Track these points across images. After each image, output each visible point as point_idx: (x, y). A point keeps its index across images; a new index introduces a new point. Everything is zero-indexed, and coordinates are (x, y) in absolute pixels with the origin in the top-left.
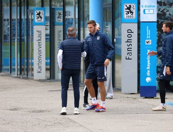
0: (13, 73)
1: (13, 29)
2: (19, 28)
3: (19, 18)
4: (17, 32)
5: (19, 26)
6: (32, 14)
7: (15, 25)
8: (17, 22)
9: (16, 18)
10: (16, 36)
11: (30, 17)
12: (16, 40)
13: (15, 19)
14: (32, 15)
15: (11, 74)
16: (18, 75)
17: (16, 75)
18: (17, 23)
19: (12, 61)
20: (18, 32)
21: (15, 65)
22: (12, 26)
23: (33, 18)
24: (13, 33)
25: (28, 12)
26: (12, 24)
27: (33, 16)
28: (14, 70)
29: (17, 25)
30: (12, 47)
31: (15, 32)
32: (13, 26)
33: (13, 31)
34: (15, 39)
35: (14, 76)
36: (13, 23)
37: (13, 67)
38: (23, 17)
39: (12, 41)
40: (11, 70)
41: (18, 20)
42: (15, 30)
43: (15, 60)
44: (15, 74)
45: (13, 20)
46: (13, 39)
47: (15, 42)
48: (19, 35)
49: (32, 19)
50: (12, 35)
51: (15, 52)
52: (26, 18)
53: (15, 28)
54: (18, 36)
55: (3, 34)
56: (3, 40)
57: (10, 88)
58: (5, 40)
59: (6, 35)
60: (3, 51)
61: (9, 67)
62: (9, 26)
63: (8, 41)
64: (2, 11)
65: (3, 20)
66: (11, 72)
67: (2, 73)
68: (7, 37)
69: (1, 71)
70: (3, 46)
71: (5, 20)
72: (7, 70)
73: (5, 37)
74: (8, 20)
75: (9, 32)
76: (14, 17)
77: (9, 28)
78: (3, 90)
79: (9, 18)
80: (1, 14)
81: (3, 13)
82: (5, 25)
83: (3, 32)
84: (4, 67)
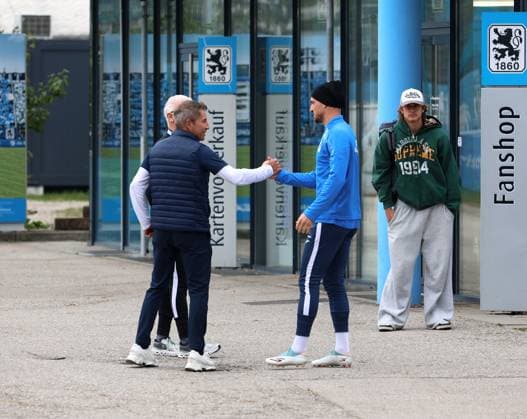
0: (132, 245)
1: (133, 107)
2: (151, 102)
3: (151, 69)
4: (144, 115)
5: (151, 95)
6: (193, 56)
7: (139, 93)
8: (147, 84)
9: (141, 70)
10: (143, 127)
11: (187, 68)
12: (142, 139)
13: (140, 75)
14: (192, 61)
15: (126, 249)
16: (147, 251)
17: (142, 253)
18: (147, 88)
19: (130, 210)
20: (148, 116)
22: (130, 95)
23: (196, 70)
24: (134, 119)
25: (182, 51)
26: (131, 91)
27: (196, 64)
28: (137, 234)
29: (147, 93)
30: (130, 162)
31: (141, 116)
32: (133, 97)
33: (134, 111)
34: (139, 139)
35: (135, 256)
36: (132, 87)
37: (132, 228)
38: (164, 68)
39: (130, 143)
40: (127, 237)
41: (148, 75)
42: (140, 109)
44: (139, 250)
45: (132, 77)
46: (132, 138)
47: (139, 146)
48: (151, 124)
49: (193, 74)
50: (130, 124)
52: (174, 70)
53: (140, 101)
54: (148, 128)
55: (102, 120)
56: (101, 142)
57: (124, 293)
58: (106, 139)
59: (110, 125)
60: (101, 174)
61: (121, 228)
62: (120, 97)
63: (116, 143)
64: (98, 49)
65: (101, 77)
66: (125, 244)
67: (97, 248)
68: (114, 130)
69: (94, 240)
70: (100, 160)
71: (106, 77)
72: (114, 236)
73: (109, 129)
74: (117, 77)
75: (121, 114)
76: (137, 66)
77: (119, 102)
78: (99, 299)
79: (121, 71)
80: (96, 58)
81: (100, 53)
82: (109, 92)
83: (101, 115)
84: (104, 228)
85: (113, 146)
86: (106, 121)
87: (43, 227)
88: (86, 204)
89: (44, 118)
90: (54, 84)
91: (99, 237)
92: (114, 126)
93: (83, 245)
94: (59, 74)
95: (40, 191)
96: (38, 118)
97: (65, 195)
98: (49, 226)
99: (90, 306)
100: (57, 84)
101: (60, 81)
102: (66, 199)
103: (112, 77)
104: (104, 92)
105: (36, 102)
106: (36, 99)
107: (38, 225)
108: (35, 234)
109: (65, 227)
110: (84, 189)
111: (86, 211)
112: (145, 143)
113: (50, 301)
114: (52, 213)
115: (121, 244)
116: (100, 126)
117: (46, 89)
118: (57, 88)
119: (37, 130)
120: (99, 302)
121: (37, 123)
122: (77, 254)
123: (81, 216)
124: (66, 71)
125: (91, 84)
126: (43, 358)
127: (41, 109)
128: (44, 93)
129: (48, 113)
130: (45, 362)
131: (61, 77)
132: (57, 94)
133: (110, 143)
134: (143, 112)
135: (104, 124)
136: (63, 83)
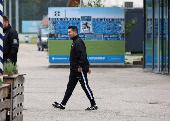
0: (155, 69)
1: (156, 28)
2: (161, 27)
3: (161, 18)
4: (159, 31)
5: (161, 25)
7: (157, 24)
8: (160, 22)
9: (158, 18)
10: (159, 34)
15: (154, 70)
16: (160, 71)
17: (158, 72)
19: (155, 59)
21: (157, 62)
22: (155, 25)
24: (156, 32)
28: (156, 66)
30: (155, 45)
33: (156, 30)
34: (157, 38)
35: (156, 72)
36: (155, 23)
37: (155, 64)
38: (165, 17)
39: (155, 39)
40: (154, 67)
42: (157, 29)
43: (157, 58)
44: (157, 70)
45: (156, 20)
46: (155, 38)
47: (157, 40)
48: (161, 34)
50: (155, 34)
51: (157, 50)
52: (167, 17)
53: (158, 27)
55: (147, 32)
56: (147, 39)
57: (152, 83)
58: (148, 38)
59: (149, 34)
60: (146, 48)
61: (152, 64)
62: (152, 26)
63: (151, 39)
64: (146, 11)
65: (147, 20)
66: (153, 69)
67: (145, 70)
68: (150, 35)
69: (144, 67)
70: (146, 44)
71: (148, 20)
72: (150, 66)
73: (149, 35)
74: (151, 20)
75: (152, 31)
76: (157, 17)
77: (152, 27)
78: (145, 85)
79: (152, 18)
80: (145, 14)
81: (146, 13)
82: (149, 24)
83: (147, 31)
84: (147, 64)
85: (150, 40)
86: (148, 33)
87: (130, 64)
88: (142, 57)
89: (130, 32)
90: (133, 22)
91: (146, 67)
92: (150, 34)
93: (141, 69)
94: (135, 19)
95: (130, 53)
96: (128, 32)
97: (137, 54)
98: (132, 63)
99: (142, 87)
100: (134, 22)
101: (134, 21)
102: (138, 55)
103: (150, 20)
104: (148, 24)
105: (128, 27)
106: (128, 26)
107: (128, 63)
108: (127, 66)
109: (136, 64)
110: (142, 52)
111: (142, 59)
112: (159, 39)
113: (130, 85)
114: (133, 59)
115: (152, 69)
116: (146, 34)
117: (130, 23)
118: (134, 23)
119: (128, 35)
120: (144, 86)
121: (128, 33)
122: (139, 71)
123: (140, 60)
124: (136, 18)
125: (143, 22)
126: (127, 102)
127: (129, 29)
128: (130, 25)
129: (131, 30)
130: (127, 103)
131: (135, 20)
132: (134, 25)
133: (149, 39)
134: (158, 30)
135: (148, 34)
136: (136, 21)
